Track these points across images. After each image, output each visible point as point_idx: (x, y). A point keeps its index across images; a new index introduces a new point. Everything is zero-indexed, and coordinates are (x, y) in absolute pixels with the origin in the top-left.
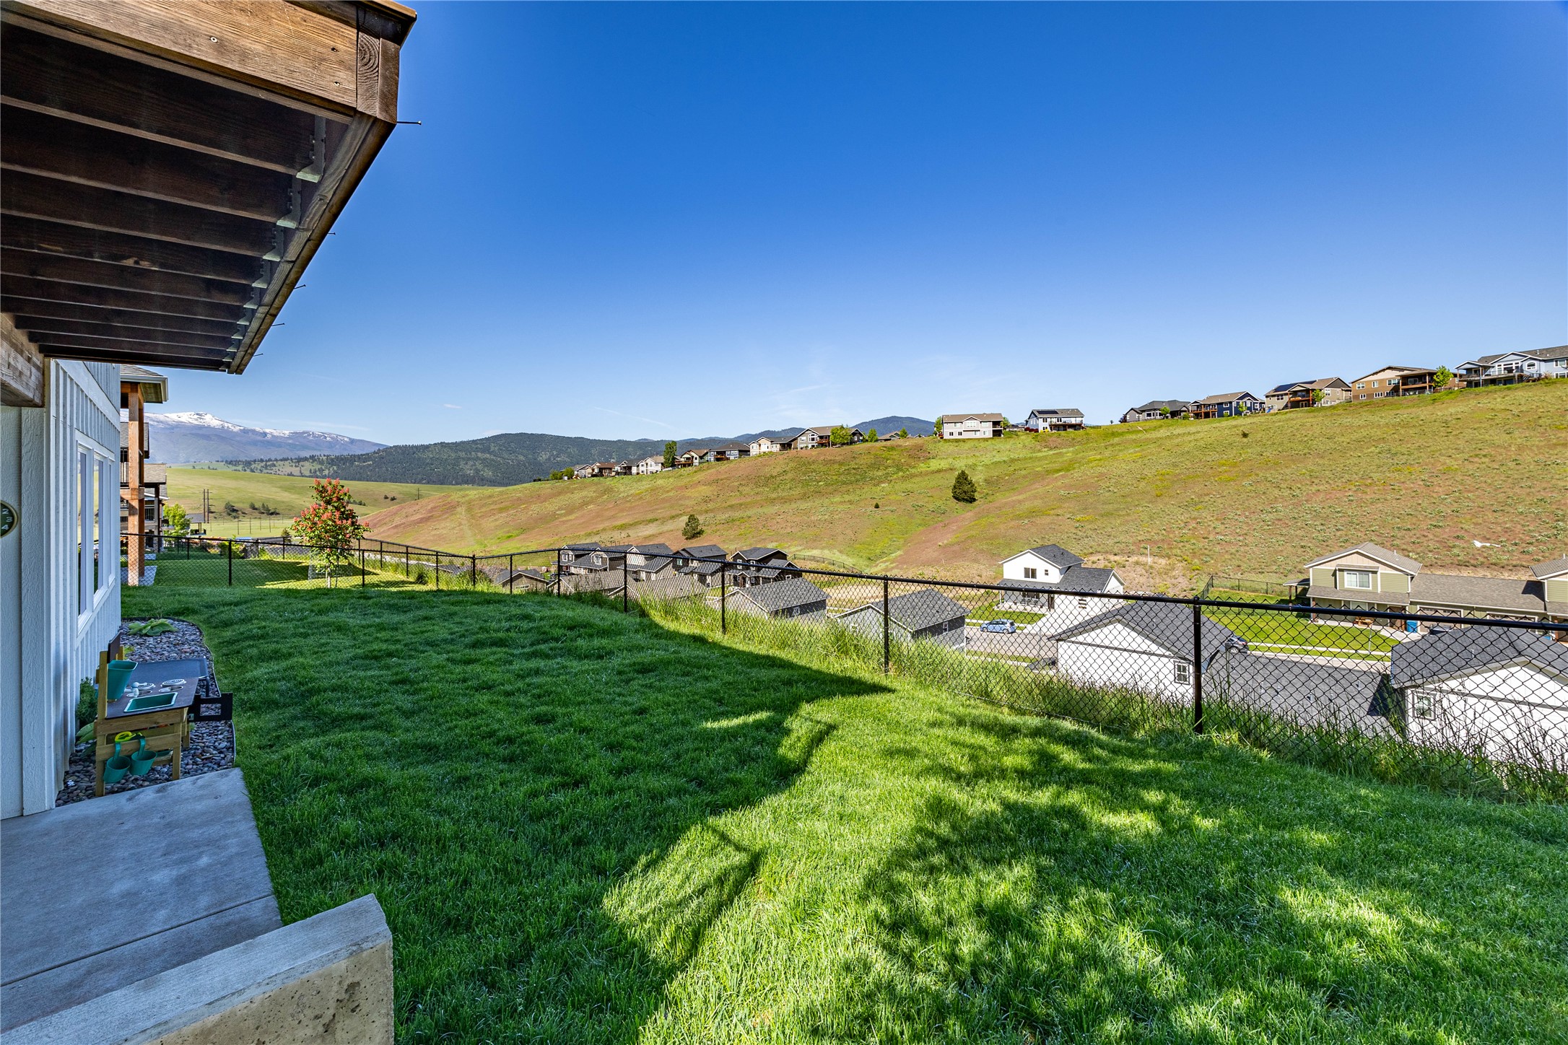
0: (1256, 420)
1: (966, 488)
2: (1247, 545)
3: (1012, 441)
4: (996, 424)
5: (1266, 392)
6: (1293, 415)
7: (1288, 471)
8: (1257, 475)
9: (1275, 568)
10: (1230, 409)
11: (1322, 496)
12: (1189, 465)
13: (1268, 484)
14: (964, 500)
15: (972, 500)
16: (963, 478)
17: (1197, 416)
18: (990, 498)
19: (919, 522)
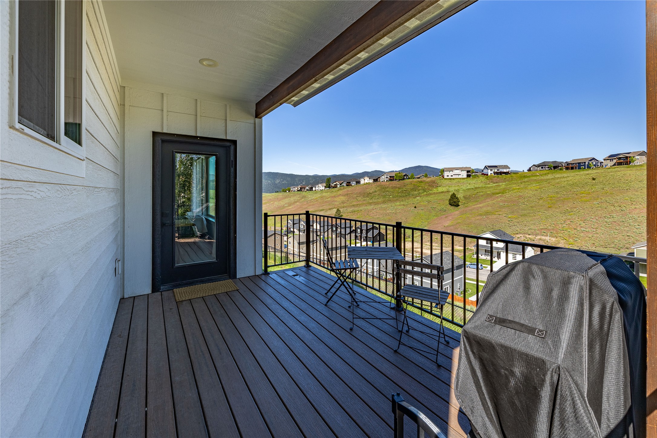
0: (598, 171)
1: (455, 200)
2: (597, 233)
3: (476, 179)
4: (468, 172)
5: (604, 157)
6: (618, 169)
7: (618, 198)
8: (601, 199)
9: (613, 245)
10: (585, 165)
11: (638, 211)
12: (565, 193)
13: (608, 204)
14: (454, 205)
15: (458, 205)
16: (454, 196)
17: (567, 168)
18: (466, 205)
19: (434, 214)
